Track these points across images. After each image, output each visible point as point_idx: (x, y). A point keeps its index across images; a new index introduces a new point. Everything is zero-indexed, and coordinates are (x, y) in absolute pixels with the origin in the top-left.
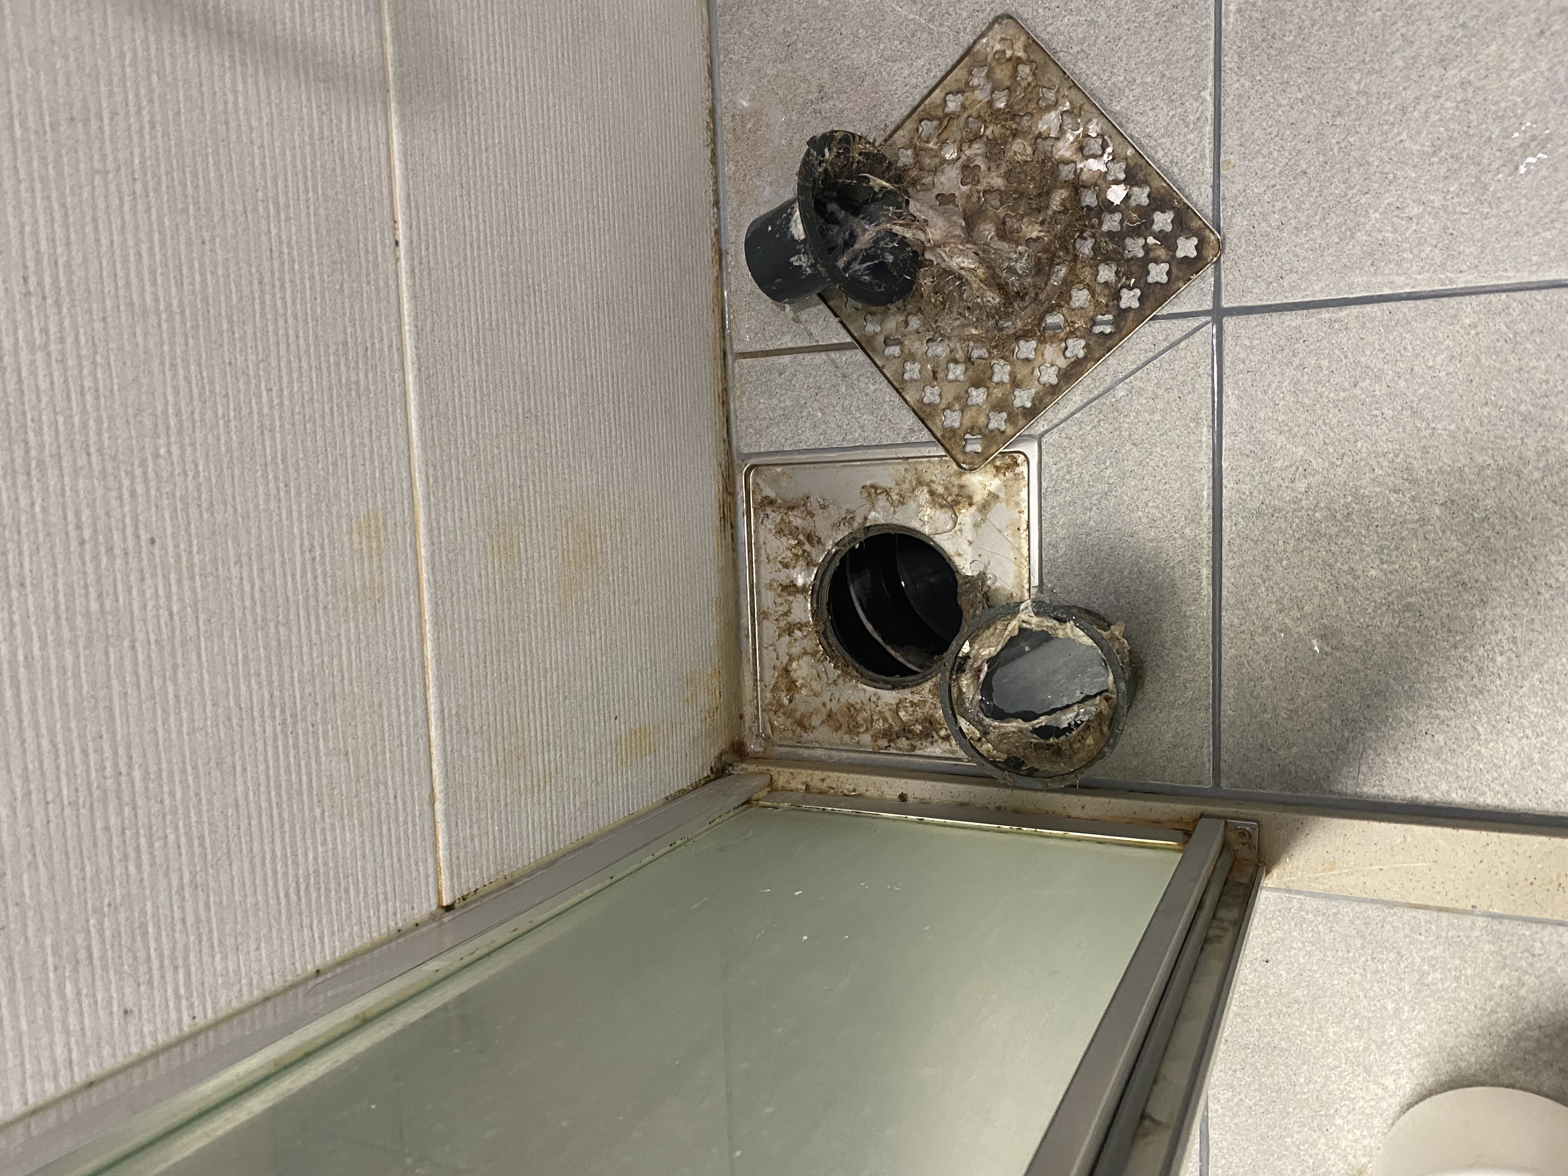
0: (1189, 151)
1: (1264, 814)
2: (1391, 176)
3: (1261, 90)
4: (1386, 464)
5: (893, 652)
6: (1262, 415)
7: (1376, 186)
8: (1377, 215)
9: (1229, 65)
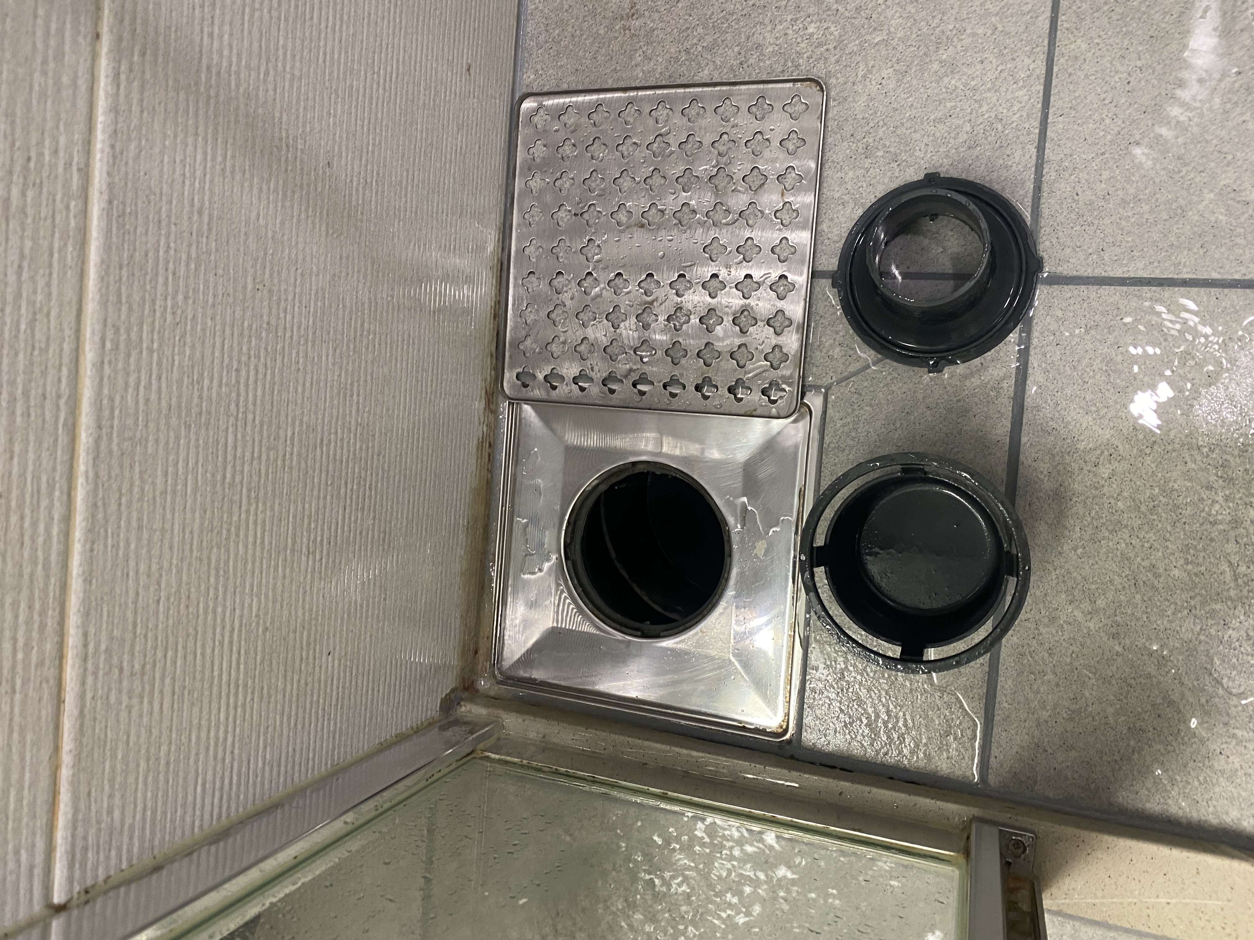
0: (1015, 108)
1: (1043, 826)
2: (1230, 157)
3: (1098, 53)
4: (1199, 458)
5: (638, 590)
6: (1069, 392)
7: (1212, 165)
8: (1212, 195)
9: (1066, 25)
